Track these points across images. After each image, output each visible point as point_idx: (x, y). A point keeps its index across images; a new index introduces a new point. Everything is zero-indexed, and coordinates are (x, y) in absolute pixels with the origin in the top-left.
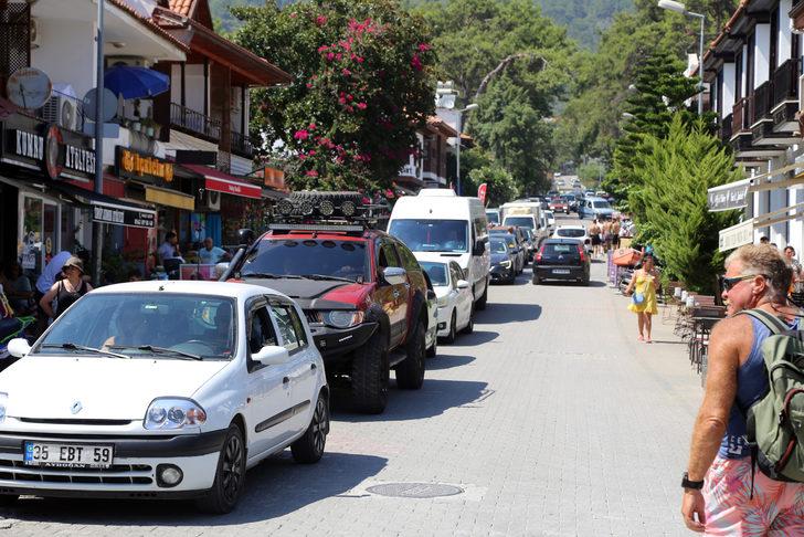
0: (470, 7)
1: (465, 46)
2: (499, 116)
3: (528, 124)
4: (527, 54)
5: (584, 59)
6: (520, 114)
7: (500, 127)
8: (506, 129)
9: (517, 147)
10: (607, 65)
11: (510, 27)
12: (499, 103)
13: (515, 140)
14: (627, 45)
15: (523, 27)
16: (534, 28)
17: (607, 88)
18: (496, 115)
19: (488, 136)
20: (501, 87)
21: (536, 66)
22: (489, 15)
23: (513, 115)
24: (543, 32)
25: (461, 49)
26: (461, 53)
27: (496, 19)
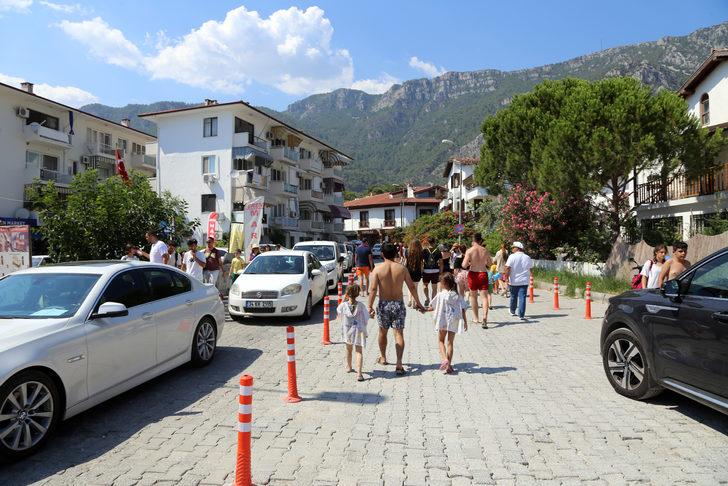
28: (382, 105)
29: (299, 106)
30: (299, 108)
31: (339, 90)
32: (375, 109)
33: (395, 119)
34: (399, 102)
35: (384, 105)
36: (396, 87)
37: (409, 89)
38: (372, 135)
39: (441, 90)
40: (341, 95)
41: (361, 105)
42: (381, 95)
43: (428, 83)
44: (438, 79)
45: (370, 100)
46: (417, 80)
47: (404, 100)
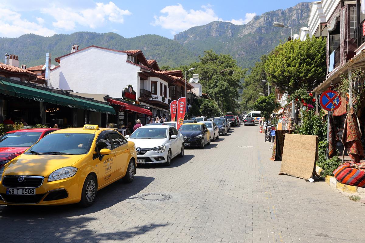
0: (209, 57)
1: (208, 68)
2: (216, 86)
3: (226, 89)
4: (228, 70)
5: (247, 71)
6: (223, 85)
7: (216, 90)
8: (218, 90)
9: (222, 97)
10: (254, 77)
11: (222, 63)
12: (216, 81)
13: (222, 94)
14: (260, 69)
15: (227, 62)
16: (230, 63)
17: (254, 84)
18: (215, 86)
19: (212, 93)
20: (217, 77)
21: (231, 73)
22: (216, 59)
23: (221, 86)
24: (233, 64)
25: (206, 69)
26: (207, 70)
27: (218, 60)
28: (246, 32)
29: (183, 35)
30: (183, 37)
31: (213, 23)
32: (240, 36)
33: (257, 42)
34: (260, 29)
35: (247, 32)
36: (257, 18)
37: (268, 19)
38: (239, 55)
39: (294, 17)
40: (214, 27)
41: (229, 34)
42: (245, 25)
43: (283, 13)
44: (291, 10)
45: (236, 29)
46: (273, 12)
47: (264, 27)
